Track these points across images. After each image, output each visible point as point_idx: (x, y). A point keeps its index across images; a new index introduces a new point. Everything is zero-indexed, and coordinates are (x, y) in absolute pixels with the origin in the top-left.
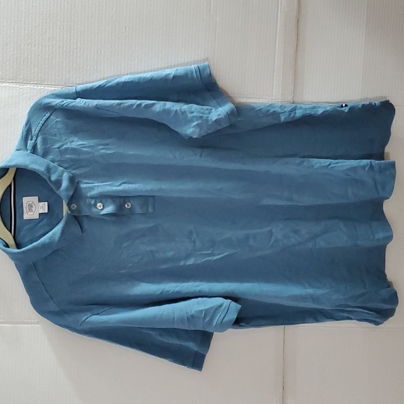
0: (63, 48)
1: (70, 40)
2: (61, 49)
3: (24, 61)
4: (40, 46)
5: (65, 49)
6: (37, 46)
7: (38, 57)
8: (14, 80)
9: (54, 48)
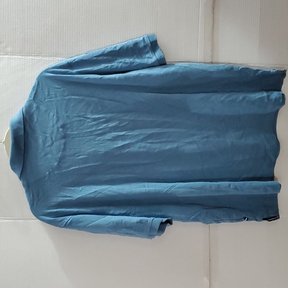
0: (54, 31)
1: (58, 25)
2: (52, 31)
3: (27, 40)
4: (38, 30)
5: (55, 32)
6: (36, 30)
7: (37, 37)
8: (21, 53)
9: (48, 31)
